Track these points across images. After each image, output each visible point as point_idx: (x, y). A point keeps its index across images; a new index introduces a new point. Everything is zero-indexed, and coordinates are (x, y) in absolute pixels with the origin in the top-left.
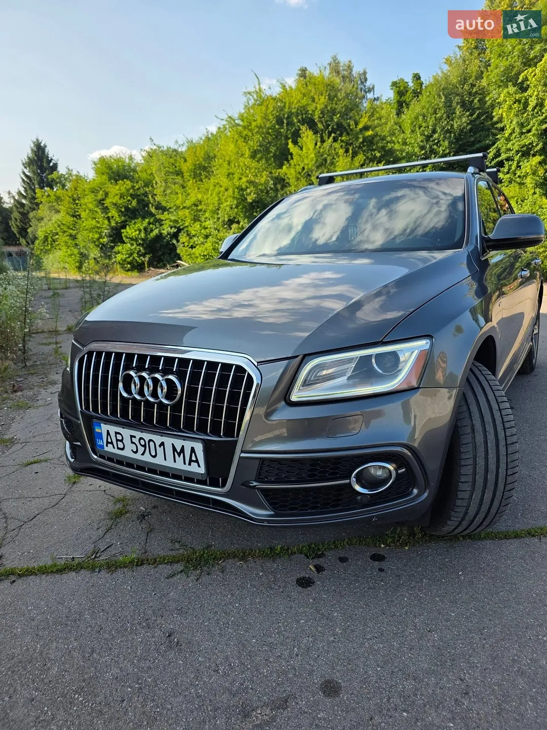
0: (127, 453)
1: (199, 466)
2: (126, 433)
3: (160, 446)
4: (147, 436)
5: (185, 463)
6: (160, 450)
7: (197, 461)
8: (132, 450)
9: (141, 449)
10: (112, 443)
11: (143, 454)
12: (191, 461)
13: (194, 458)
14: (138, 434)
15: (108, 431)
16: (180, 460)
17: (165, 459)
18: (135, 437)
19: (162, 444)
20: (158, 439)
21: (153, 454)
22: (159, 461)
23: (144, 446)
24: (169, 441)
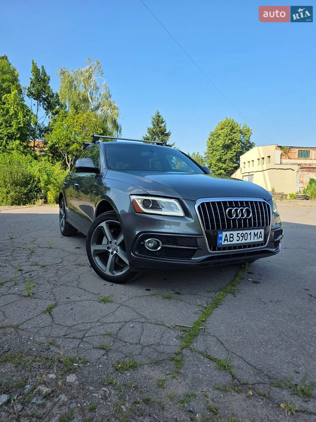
0: (235, 242)
1: (262, 238)
2: (235, 233)
3: (249, 235)
4: (244, 232)
5: (257, 239)
6: (249, 236)
7: (261, 237)
8: (237, 240)
9: (241, 238)
10: (227, 240)
11: (241, 240)
12: (260, 237)
13: (261, 236)
14: (241, 232)
15: (226, 235)
16: (256, 238)
17: (250, 240)
18: (239, 234)
19: (250, 233)
20: (248, 232)
21: (246, 239)
22: (248, 241)
23: (243, 237)
24: (252, 232)
